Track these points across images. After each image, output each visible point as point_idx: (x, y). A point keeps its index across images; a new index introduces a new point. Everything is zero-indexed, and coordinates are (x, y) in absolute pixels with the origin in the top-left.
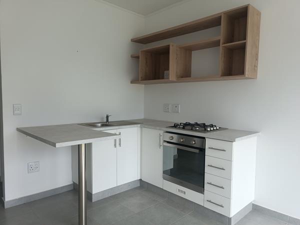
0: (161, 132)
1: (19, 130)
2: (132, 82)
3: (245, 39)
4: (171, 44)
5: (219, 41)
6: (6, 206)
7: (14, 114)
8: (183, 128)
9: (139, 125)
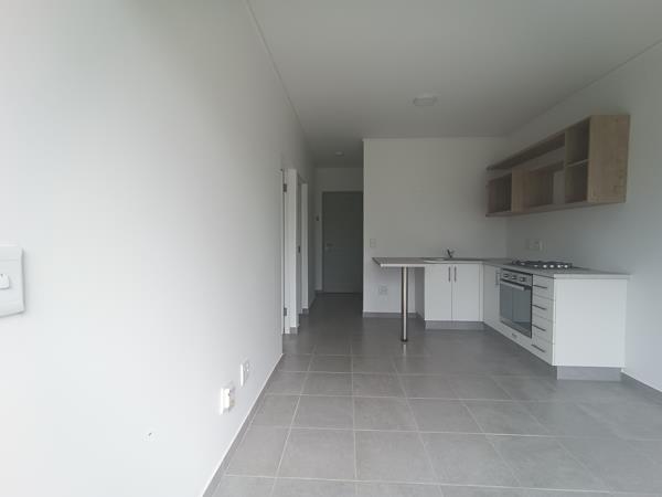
0: (499, 270)
1: (373, 259)
6: (364, 316)
9: (481, 262)
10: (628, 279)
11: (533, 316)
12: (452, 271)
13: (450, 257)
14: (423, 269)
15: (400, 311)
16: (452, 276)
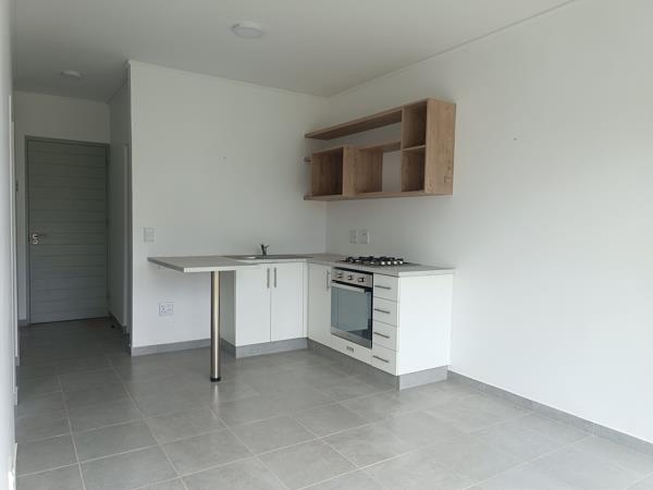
0: (329, 269)
1: (150, 260)
2: (306, 198)
3: (424, 143)
4: (345, 146)
5: (400, 143)
6: (133, 353)
7: (145, 240)
8: (362, 263)
9: (305, 260)
10: (454, 274)
11: (374, 322)
12: (272, 273)
13: (263, 254)
14: (233, 273)
15: (209, 337)
16: (272, 280)
